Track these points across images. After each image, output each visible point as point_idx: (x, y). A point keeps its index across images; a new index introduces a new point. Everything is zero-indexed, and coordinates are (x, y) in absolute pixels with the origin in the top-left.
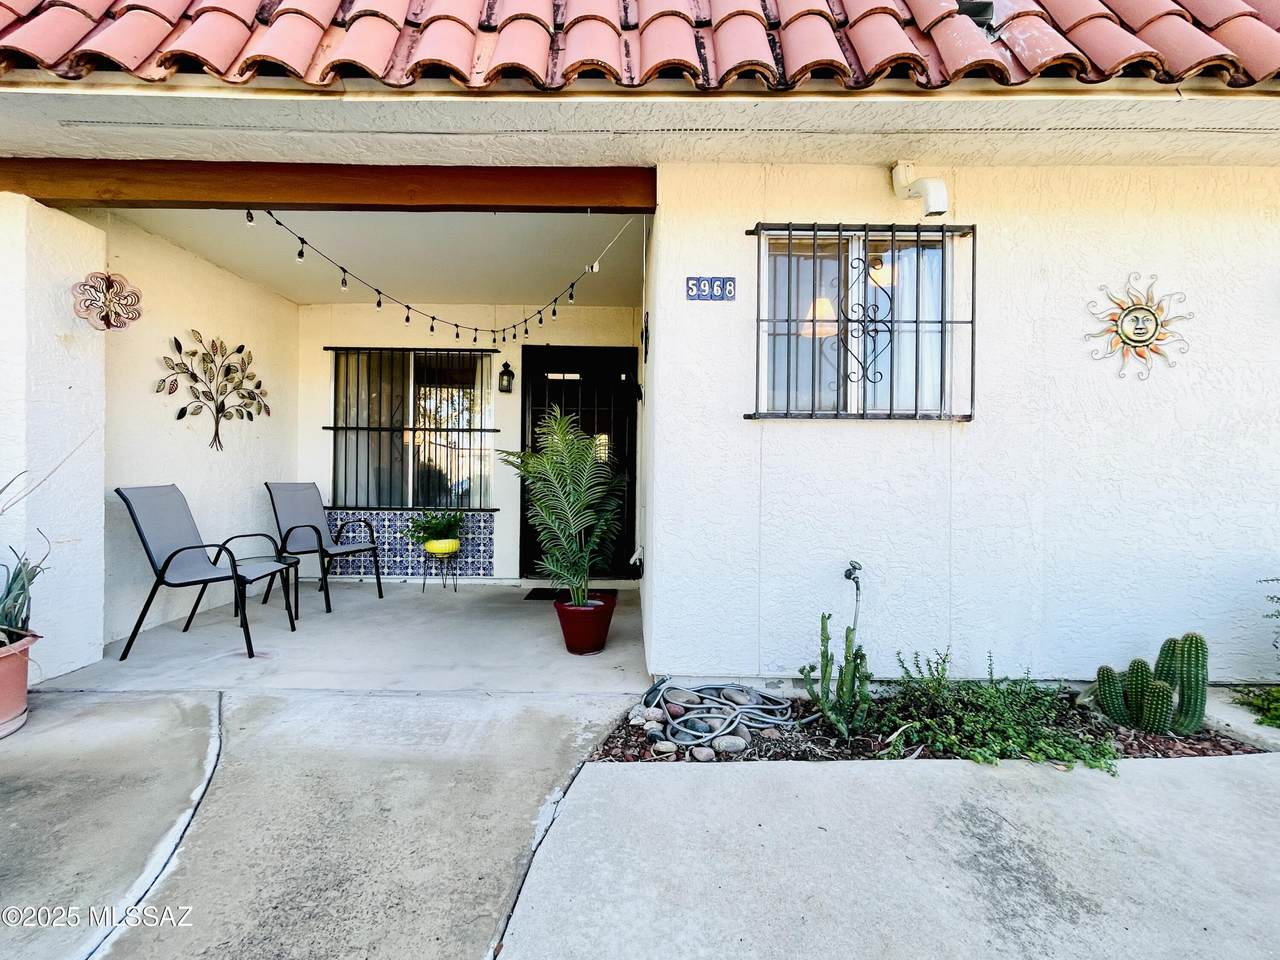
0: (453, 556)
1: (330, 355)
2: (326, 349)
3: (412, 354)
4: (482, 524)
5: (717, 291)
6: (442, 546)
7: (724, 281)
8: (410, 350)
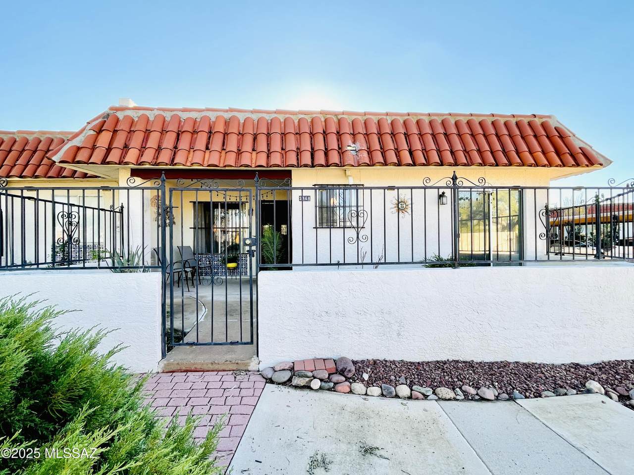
0: (234, 268)
1: (192, 204)
2: (190, 202)
3: (219, 203)
4: (243, 258)
5: (306, 199)
6: (232, 265)
7: (308, 197)
8: (219, 202)
